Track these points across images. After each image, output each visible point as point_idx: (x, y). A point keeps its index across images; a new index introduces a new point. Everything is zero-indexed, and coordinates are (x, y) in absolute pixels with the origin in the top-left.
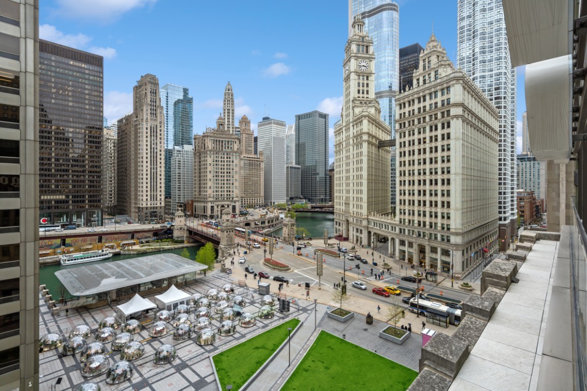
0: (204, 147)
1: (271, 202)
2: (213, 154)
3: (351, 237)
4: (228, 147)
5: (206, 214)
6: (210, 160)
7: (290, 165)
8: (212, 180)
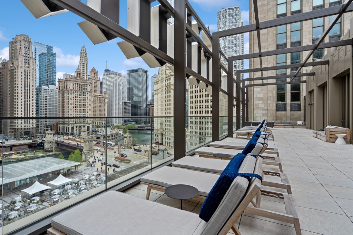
0: (67, 88)
1: (112, 124)
2: (73, 92)
3: (164, 143)
4: (84, 88)
5: (68, 132)
6: (71, 96)
7: (124, 101)
8: (72, 109)
